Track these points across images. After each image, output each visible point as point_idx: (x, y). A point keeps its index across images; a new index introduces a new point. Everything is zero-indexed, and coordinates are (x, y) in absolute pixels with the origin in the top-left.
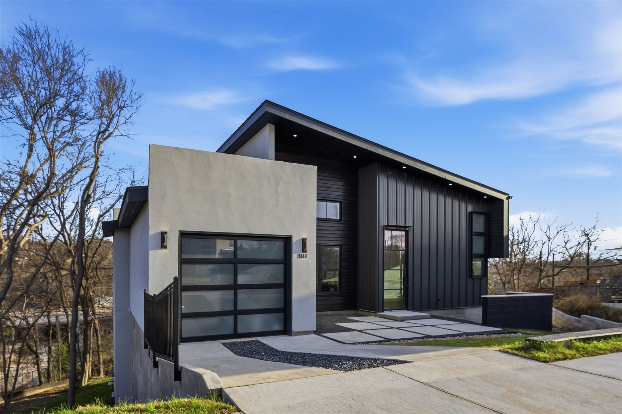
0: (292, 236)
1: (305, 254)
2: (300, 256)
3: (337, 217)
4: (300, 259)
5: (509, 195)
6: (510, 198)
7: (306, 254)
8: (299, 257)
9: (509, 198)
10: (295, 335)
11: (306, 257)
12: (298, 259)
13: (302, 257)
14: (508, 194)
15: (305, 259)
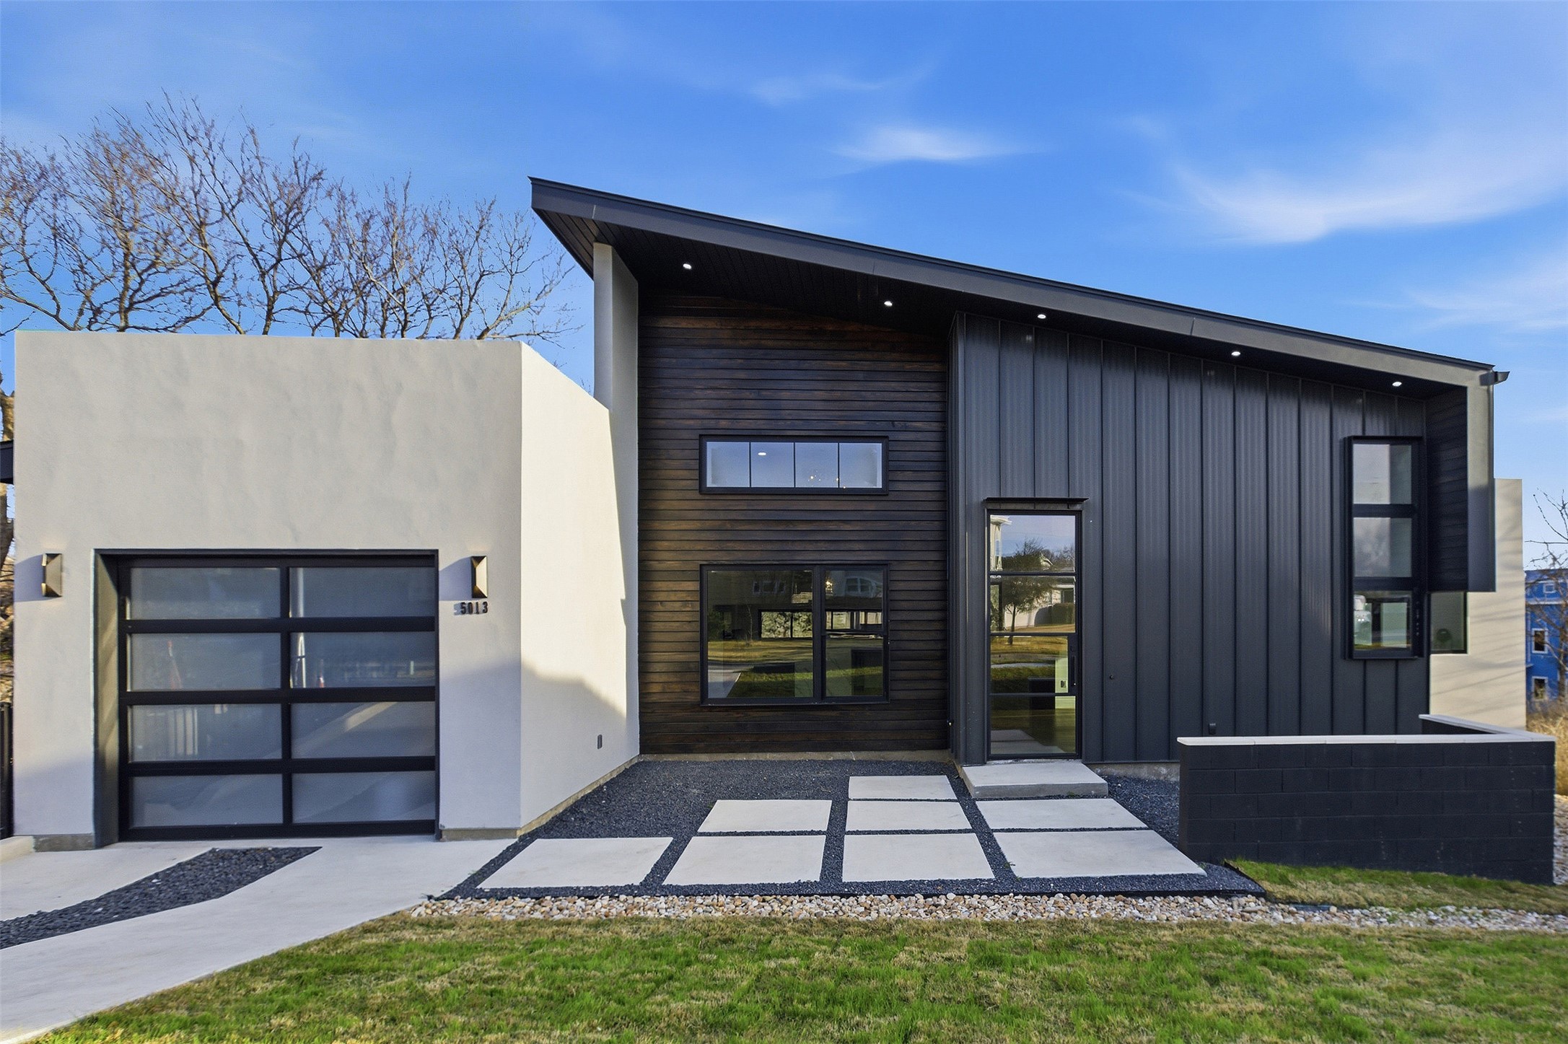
0: (437, 551)
1: (481, 601)
2: (466, 609)
3: (875, 482)
4: (467, 616)
5: (1495, 369)
6: (1496, 381)
7: (485, 603)
8: (463, 613)
9: (1492, 377)
10: (451, 840)
11: (485, 611)
12: (461, 616)
13: (471, 612)
14: (1487, 367)
15: (482, 616)
